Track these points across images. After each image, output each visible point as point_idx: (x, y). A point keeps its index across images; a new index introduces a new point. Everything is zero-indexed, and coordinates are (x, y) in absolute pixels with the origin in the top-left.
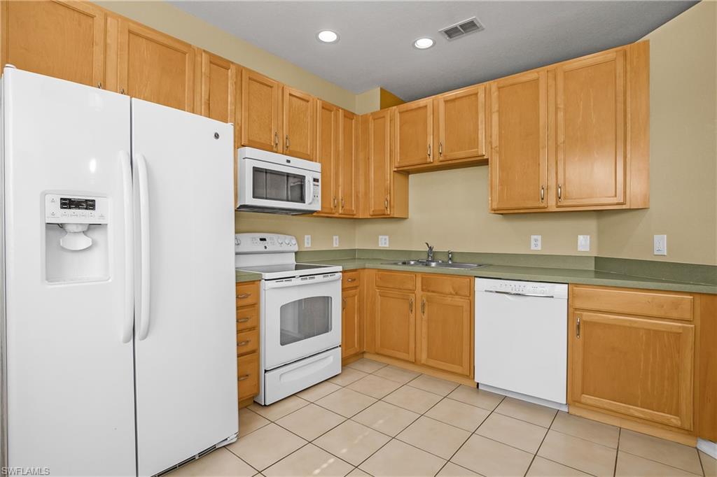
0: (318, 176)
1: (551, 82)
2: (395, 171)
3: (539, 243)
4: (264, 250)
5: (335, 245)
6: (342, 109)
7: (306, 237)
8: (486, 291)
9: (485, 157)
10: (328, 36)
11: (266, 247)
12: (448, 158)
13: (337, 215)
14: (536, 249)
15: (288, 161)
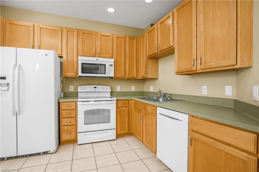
0: (113, 64)
2: (148, 58)
3: (206, 90)
4: (94, 91)
5: (132, 90)
6: (128, 36)
7: (118, 87)
8: (160, 113)
9: (173, 47)
10: (111, 10)
11: (95, 90)
12: (161, 50)
13: (126, 78)
15: (98, 59)
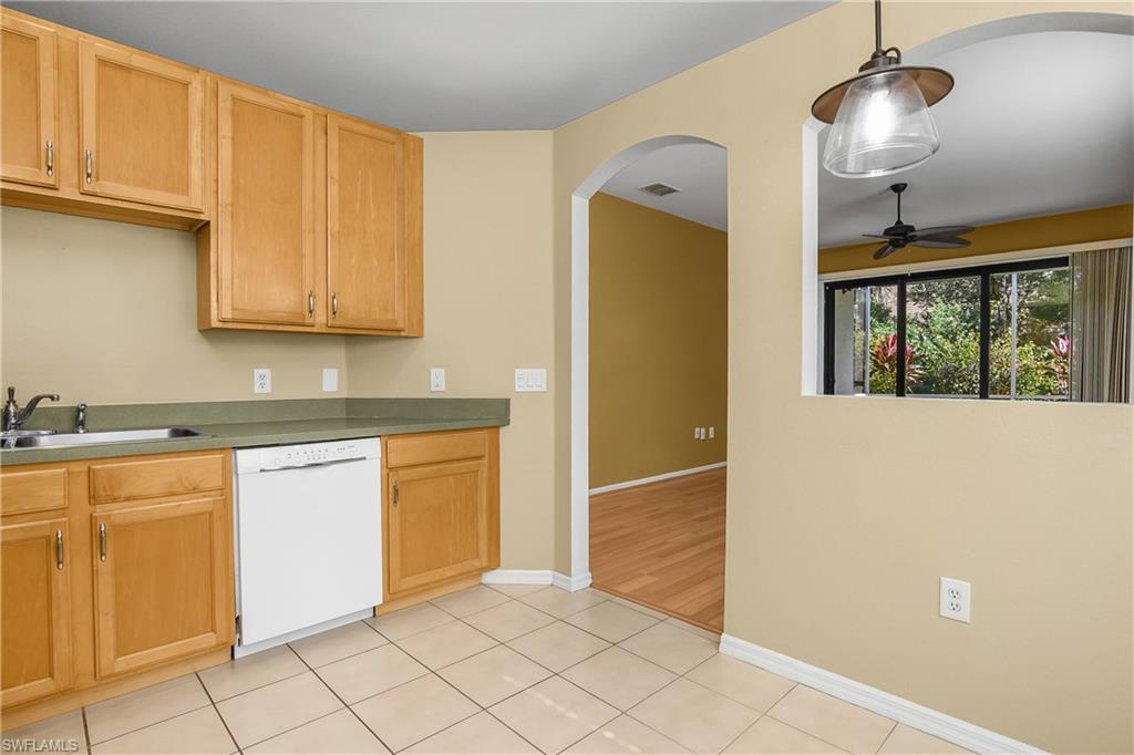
1: (319, 133)
3: (268, 381)
9: (202, 217)
14: (263, 391)
